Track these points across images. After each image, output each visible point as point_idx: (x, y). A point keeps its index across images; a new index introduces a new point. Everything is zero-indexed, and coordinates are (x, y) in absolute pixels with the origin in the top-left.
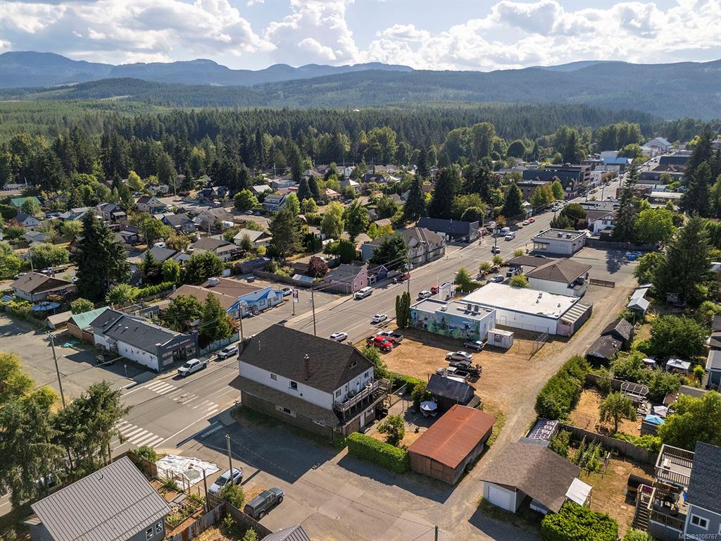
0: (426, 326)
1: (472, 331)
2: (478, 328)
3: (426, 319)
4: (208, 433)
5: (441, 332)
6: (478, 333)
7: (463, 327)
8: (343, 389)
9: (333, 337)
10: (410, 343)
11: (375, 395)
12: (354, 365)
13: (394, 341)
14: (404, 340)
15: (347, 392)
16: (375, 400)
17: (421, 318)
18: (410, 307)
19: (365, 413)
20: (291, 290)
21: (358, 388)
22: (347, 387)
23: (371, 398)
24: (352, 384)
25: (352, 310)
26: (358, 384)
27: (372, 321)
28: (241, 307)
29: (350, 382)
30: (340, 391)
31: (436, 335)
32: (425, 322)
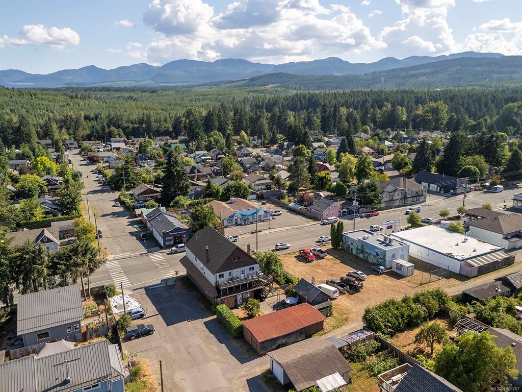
0: (352, 249)
1: (381, 258)
2: (384, 256)
3: (352, 244)
4: (154, 287)
5: (361, 256)
6: (385, 260)
7: (375, 254)
8: (226, 273)
9: (277, 246)
10: (332, 259)
11: (254, 284)
12: (238, 259)
13: (319, 255)
14: (328, 257)
15: (230, 277)
16: (254, 287)
17: (349, 243)
18: (343, 233)
19: (242, 294)
20: (281, 212)
21: (243, 277)
22: (230, 273)
23: (250, 285)
24: (236, 272)
25: (312, 231)
26: (242, 273)
27: (317, 240)
28: (237, 218)
29: (233, 270)
30: (223, 275)
31: (357, 257)
32: (351, 246)
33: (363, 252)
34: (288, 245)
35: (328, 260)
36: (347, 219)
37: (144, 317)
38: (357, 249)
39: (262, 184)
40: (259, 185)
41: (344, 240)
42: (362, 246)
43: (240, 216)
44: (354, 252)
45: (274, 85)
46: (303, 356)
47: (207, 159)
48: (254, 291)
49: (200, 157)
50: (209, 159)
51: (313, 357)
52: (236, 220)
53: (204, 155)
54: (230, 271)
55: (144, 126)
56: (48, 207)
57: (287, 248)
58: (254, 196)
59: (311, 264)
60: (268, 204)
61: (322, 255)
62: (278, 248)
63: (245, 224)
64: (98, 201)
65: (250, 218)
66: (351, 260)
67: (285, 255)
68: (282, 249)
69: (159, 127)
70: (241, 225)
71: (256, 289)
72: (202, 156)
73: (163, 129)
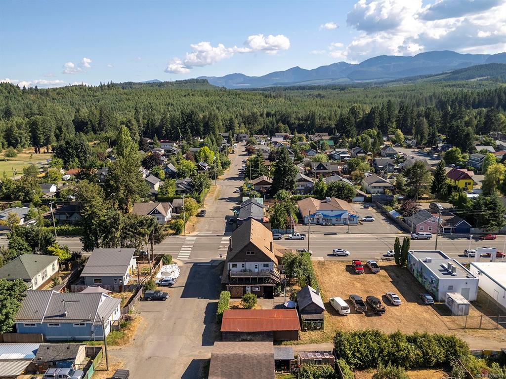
0: (414, 270)
2: (437, 285)
4: (201, 264)
5: (420, 279)
7: (430, 281)
8: (240, 264)
9: (334, 251)
10: (385, 276)
11: (265, 280)
12: (252, 253)
13: (371, 269)
14: (383, 272)
15: (244, 268)
16: (265, 283)
18: (409, 251)
19: (252, 287)
20: (373, 218)
21: (256, 270)
22: (243, 265)
23: (261, 280)
24: (250, 265)
26: (256, 268)
27: (386, 254)
28: (318, 217)
29: (246, 263)
30: (236, 265)
31: (416, 280)
32: (414, 267)
33: (421, 276)
34: (348, 252)
35: (380, 276)
36: (447, 237)
37: (172, 286)
38: (417, 271)
39: (380, 187)
40: (375, 187)
41: (409, 258)
42: (422, 269)
43: (322, 215)
44: (415, 274)
45: (481, 78)
46: (237, 354)
47: (345, 157)
48: (264, 286)
49: (339, 154)
50: (348, 157)
51: (245, 358)
52: (318, 219)
53: (343, 153)
54: (244, 263)
55: (309, 122)
56: (183, 187)
57: (345, 256)
58: (362, 199)
59: (356, 276)
60: (370, 208)
61: (374, 270)
62: (335, 254)
63: (326, 225)
64: (227, 186)
65: (334, 220)
66: (405, 282)
67: (337, 262)
68: (339, 256)
69: (322, 124)
70: (322, 225)
71: (265, 285)
72: (341, 154)
73: (325, 126)
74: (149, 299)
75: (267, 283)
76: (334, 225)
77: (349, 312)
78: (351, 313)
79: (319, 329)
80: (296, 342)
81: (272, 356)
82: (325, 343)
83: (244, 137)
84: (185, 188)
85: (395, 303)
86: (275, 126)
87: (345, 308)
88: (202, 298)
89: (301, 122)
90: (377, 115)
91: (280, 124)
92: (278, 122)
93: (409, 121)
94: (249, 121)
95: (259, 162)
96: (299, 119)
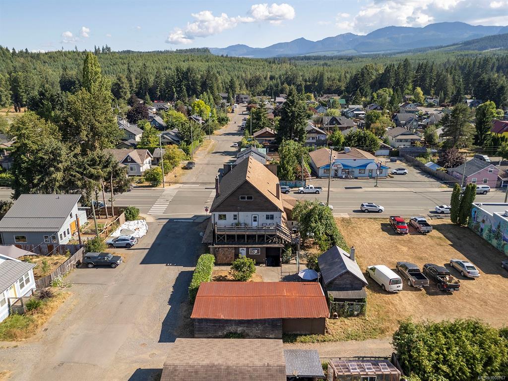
0: (482, 230)
3: (483, 221)
5: (494, 242)
8: (230, 215)
9: (362, 205)
10: (440, 238)
11: (267, 238)
12: (248, 198)
13: (418, 228)
14: (435, 233)
15: (236, 221)
16: (268, 243)
17: (480, 220)
18: (473, 204)
19: (248, 248)
20: (406, 171)
21: (255, 224)
22: (235, 216)
23: (262, 239)
24: (245, 217)
25: (434, 198)
26: (255, 221)
27: (434, 210)
28: (336, 168)
29: (241, 213)
30: (225, 216)
31: (486, 243)
32: (482, 226)
33: (498, 236)
34: (381, 208)
35: (432, 237)
38: (490, 231)
41: (473, 213)
42: (499, 227)
43: (341, 166)
44: (485, 236)
46: (213, 366)
47: (360, 114)
48: (267, 248)
49: (353, 111)
50: (363, 114)
52: (336, 171)
53: (358, 110)
54: (236, 213)
55: (316, 84)
57: (378, 212)
58: (387, 152)
59: (397, 237)
60: (398, 162)
61: (423, 228)
62: (364, 209)
63: (346, 178)
64: (223, 141)
65: (357, 172)
66: (473, 246)
67: (368, 220)
68: (369, 212)
69: (331, 86)
70: (341, 178)
71: (268, 246)
72: (355, 110)
73: (334, 88)
74: (90, 266)
75: (271, 243)
76: (356, 178)
77: (401, 288)
78: (404, 289)
79: (357, 315)
80: (320, 337)
81: (282, 369)
82: (370, 340)
83: (245, 98)
84: (172, 139)
85: (469, 275)
86: (280, 88)
87: (396, 282)
88: (173, 265)
89: (308, 83)
90: (392, 74)
91: (285, 85)
92: (282, 84)
93: (428, 80)
94: (251, 84)
95: (262, 114)
96: (306, 81)
